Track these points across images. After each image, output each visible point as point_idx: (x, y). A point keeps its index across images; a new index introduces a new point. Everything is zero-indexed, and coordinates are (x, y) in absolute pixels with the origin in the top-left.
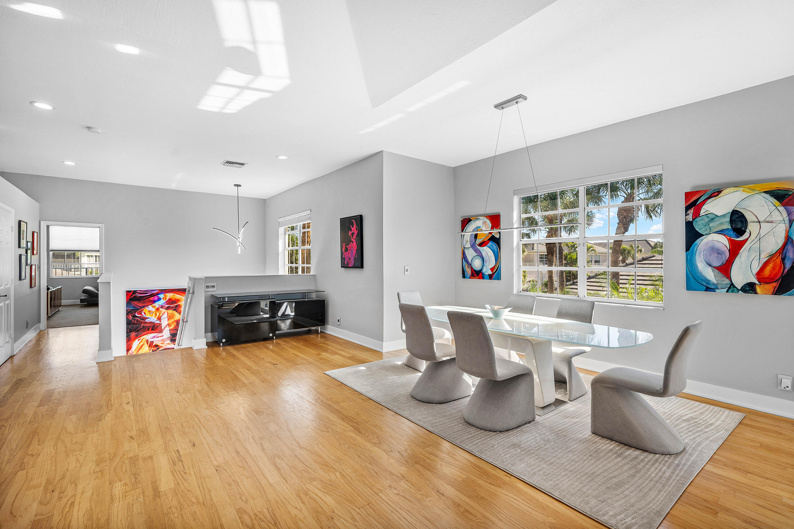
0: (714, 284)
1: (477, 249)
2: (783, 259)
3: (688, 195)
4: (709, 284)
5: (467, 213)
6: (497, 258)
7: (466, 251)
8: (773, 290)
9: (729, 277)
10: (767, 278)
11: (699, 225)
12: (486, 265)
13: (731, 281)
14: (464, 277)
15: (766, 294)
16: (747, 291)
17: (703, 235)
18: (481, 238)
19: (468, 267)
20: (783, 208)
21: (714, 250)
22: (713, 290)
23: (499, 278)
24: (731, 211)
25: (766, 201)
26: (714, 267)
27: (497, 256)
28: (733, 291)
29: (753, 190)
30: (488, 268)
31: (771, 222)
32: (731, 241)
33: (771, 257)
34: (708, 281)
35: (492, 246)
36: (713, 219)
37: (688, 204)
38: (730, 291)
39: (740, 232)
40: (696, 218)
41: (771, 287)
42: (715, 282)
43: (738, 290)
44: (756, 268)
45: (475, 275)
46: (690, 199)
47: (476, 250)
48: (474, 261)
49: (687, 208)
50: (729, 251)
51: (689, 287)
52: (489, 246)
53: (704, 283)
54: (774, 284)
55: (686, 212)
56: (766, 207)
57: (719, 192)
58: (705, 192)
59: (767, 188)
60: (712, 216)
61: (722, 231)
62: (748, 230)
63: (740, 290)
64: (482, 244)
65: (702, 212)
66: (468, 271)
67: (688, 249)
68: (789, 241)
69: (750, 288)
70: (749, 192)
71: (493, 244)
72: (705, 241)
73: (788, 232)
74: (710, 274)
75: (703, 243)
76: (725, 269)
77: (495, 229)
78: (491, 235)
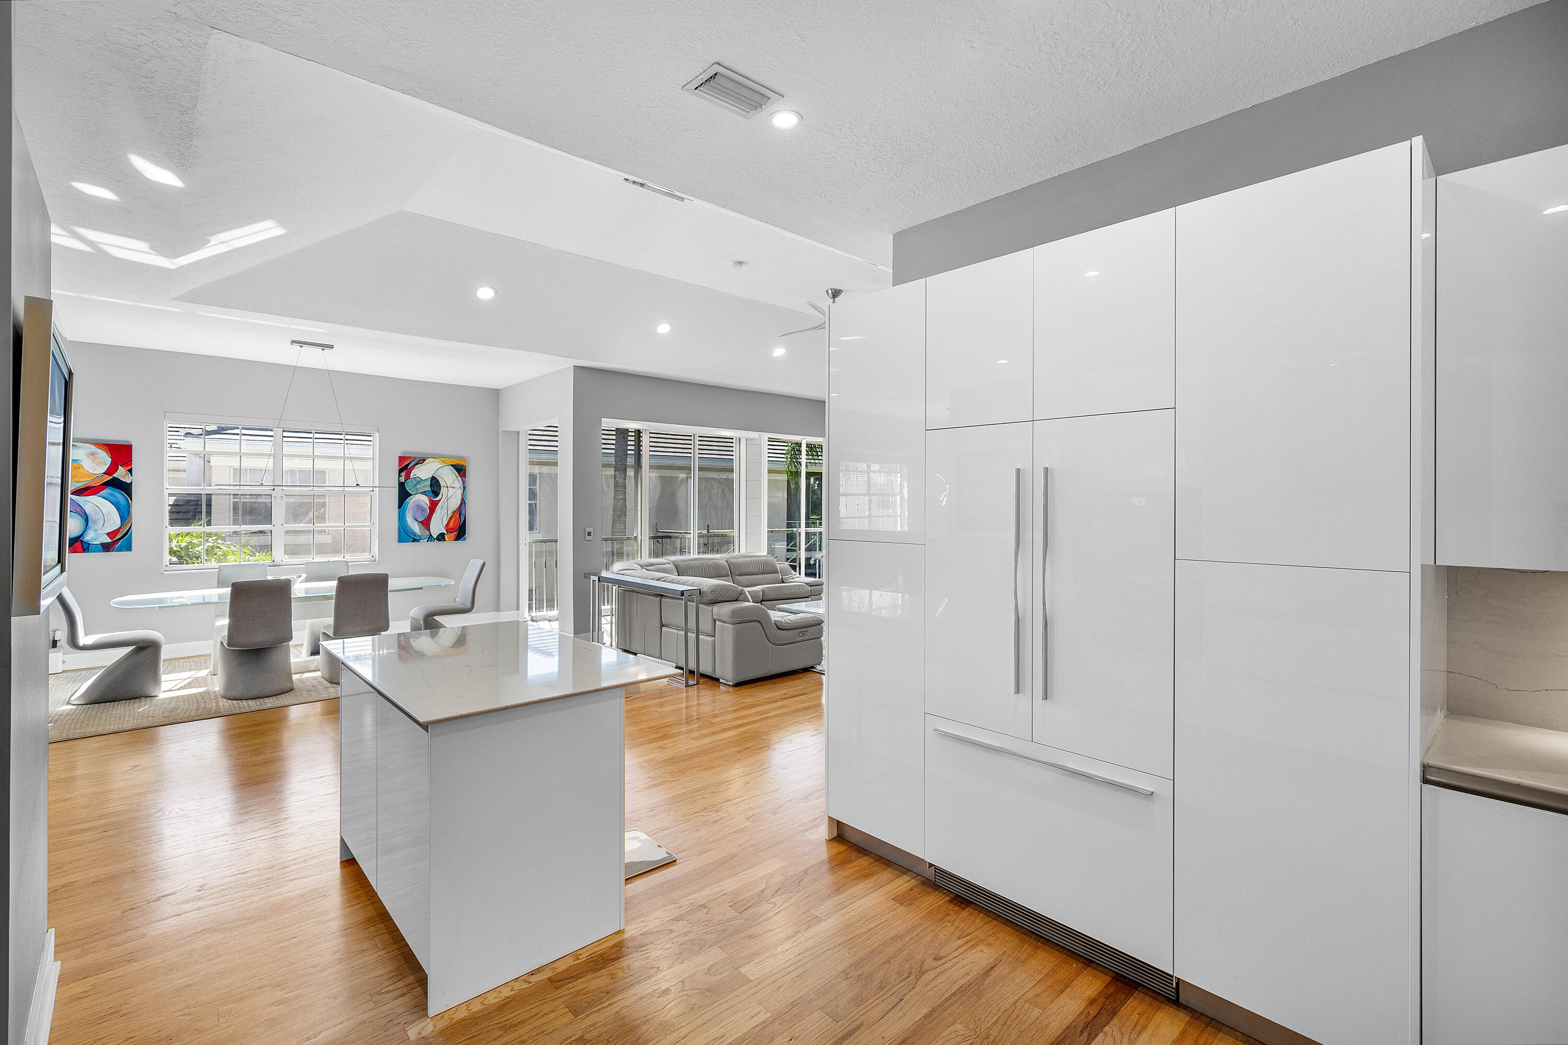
0: (418, 536)
2: (460, 515)
3: (401, 459)
4: (415, 536)
6: (125, 514)
8: (454, 538)
9: (429, 529)
10: (451, 529)
11: (409, 486)
12: (95, 528)
13: (430, 533)
15: (450, 541)
16: (440, 539)
17: (412, 495)
18: (82, 480)
20: (460, 478)
21: (419, 508)
22: (418, 541)
23: (129, 548)
24: (431, 477)
25: (452, 472)
26: (420, 522)
28: (431, 541)
29: (445, 463)
30: (99, 532)
31: (454, 488)
32: (431, 501)
33: (454, 514)
34: (415, 534)
35: (111, 495)
36: (419, 482)
37: (401, 468)
38: (429, 540)
39: (436, 493)
40: (407, 480)
41: (453, 535)
42: (420, 534)
43: (435, 539)
44: (445, 522)
46: (402, 464)
49: (401, 471)
50: (429, 508)
51: (401, 540)
52: (103, 495)
53: (412, 536)
54: (455, 533)
55: (400, 474)
56: (451, 476)
57: (424, 460)
58: (415, 458)
59: (452, 463)
60: (418, 480)
61: (424, 492)
62: (441, 493)
64: (83, 491)
65: (411, 476)
67: (400, 507)
68: (463, 502)
69: (441, 537)
70: (442, 464)
71: (114, 491)
72: (413, 499)
73: (462, 495)
74: (416, 528)
75: (411, 501)
76: (426, 523)
77: (120, 467)
78: (111, 477)
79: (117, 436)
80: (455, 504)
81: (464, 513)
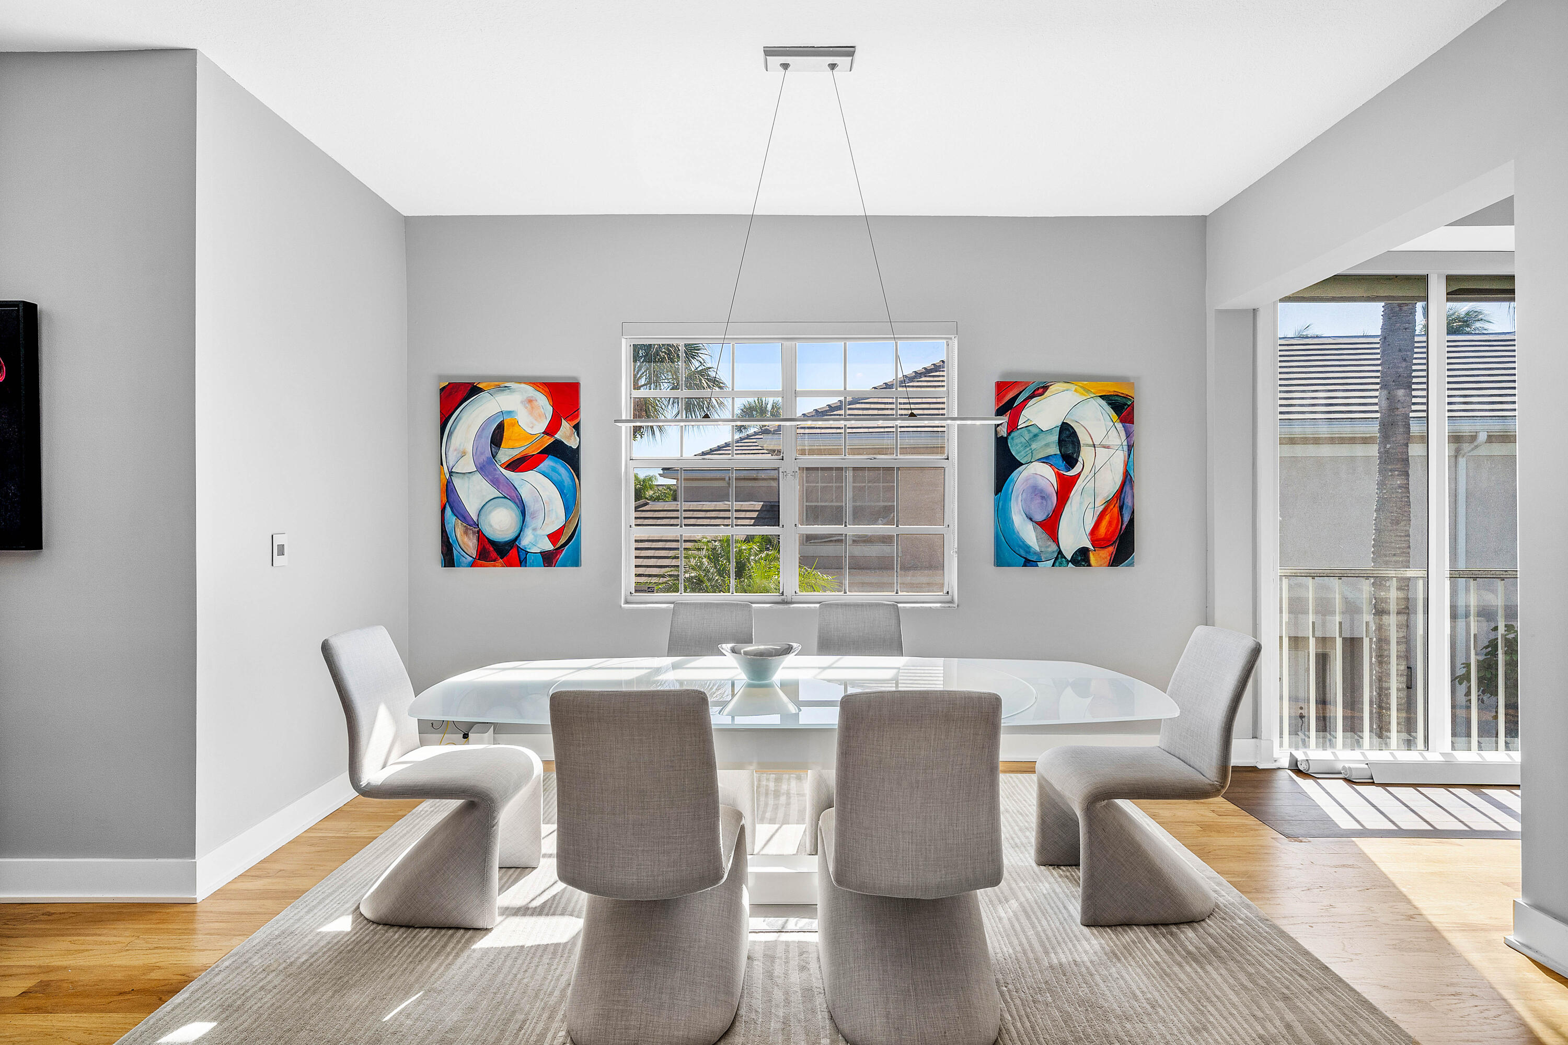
0: (1035, 553)
1: (502, 479)
2: (1121, 508)
4: (1028, 552)
5: (463, 369)
6: (571, 503)
7: (457, 482)
8: (1109, 558)
9: (1055, 539)
10: (1103, 539)
11: (1017, 445)
12: (533, 526)
13: (1059, 547)
14: (449, 558)
15: (1101, 566)
16: (1079, 562)
17: (1022, 464)
18: (517, 445)
19: (466, 533)
20: (1120, 425)
21: (1037, 492)
22: (1034, 563)
23: (575, 562)
24: (1060, 424)
25: (1103, 411)
26: (1036, 522)
27: (571, 500)
28: (1061, 564)
29: (1088, 391)
30: (539, 532)
31: (1108, 447)
32: (1059, 476)
33: (1109, 503)
34: (1027, 548)
35: (554, 469)
36: (1036, 436)
37: (1001, 405)
38: (1057, 564)
39: (1070, 460)
40: (1012, 431)
41: (1106, 554)
42: (1038, 549)
43: (1067, 562)
44: (1090, 523)
45: (494, 554)
46: (1004, 396)
47: (496, 482)
48: (490, 512)
49: (1000, 412)
50: (1057, 493)
51: (1000, 561)
52: (543, 469)
53: (1023, 553)
54: (1111, 549)
55: (998, 418)
56: (1103, 421)
57: (1045, 388)
58: (1027, 384)
59: (1104, 391)
60: (1035, 431)
61: (1047, 457)
62: (1080, 459)
63: (1070, 561)
64: (520, 464)
65: (1022, 423)
66: (468, 544)
67: (999, 488)
68: (1127, 479)
69: (1081, 558)
70: (1085, 395)
71: (556, 463)
72: (1024, 474)
73: (1126, 465)
74: (1030, 536)
75: (1021, 478)
76: (1050, 526)
77: (563, 420)
78: (552, 440)
79: (559, 371)
80: (1109, 483)
81: (1130, 504)
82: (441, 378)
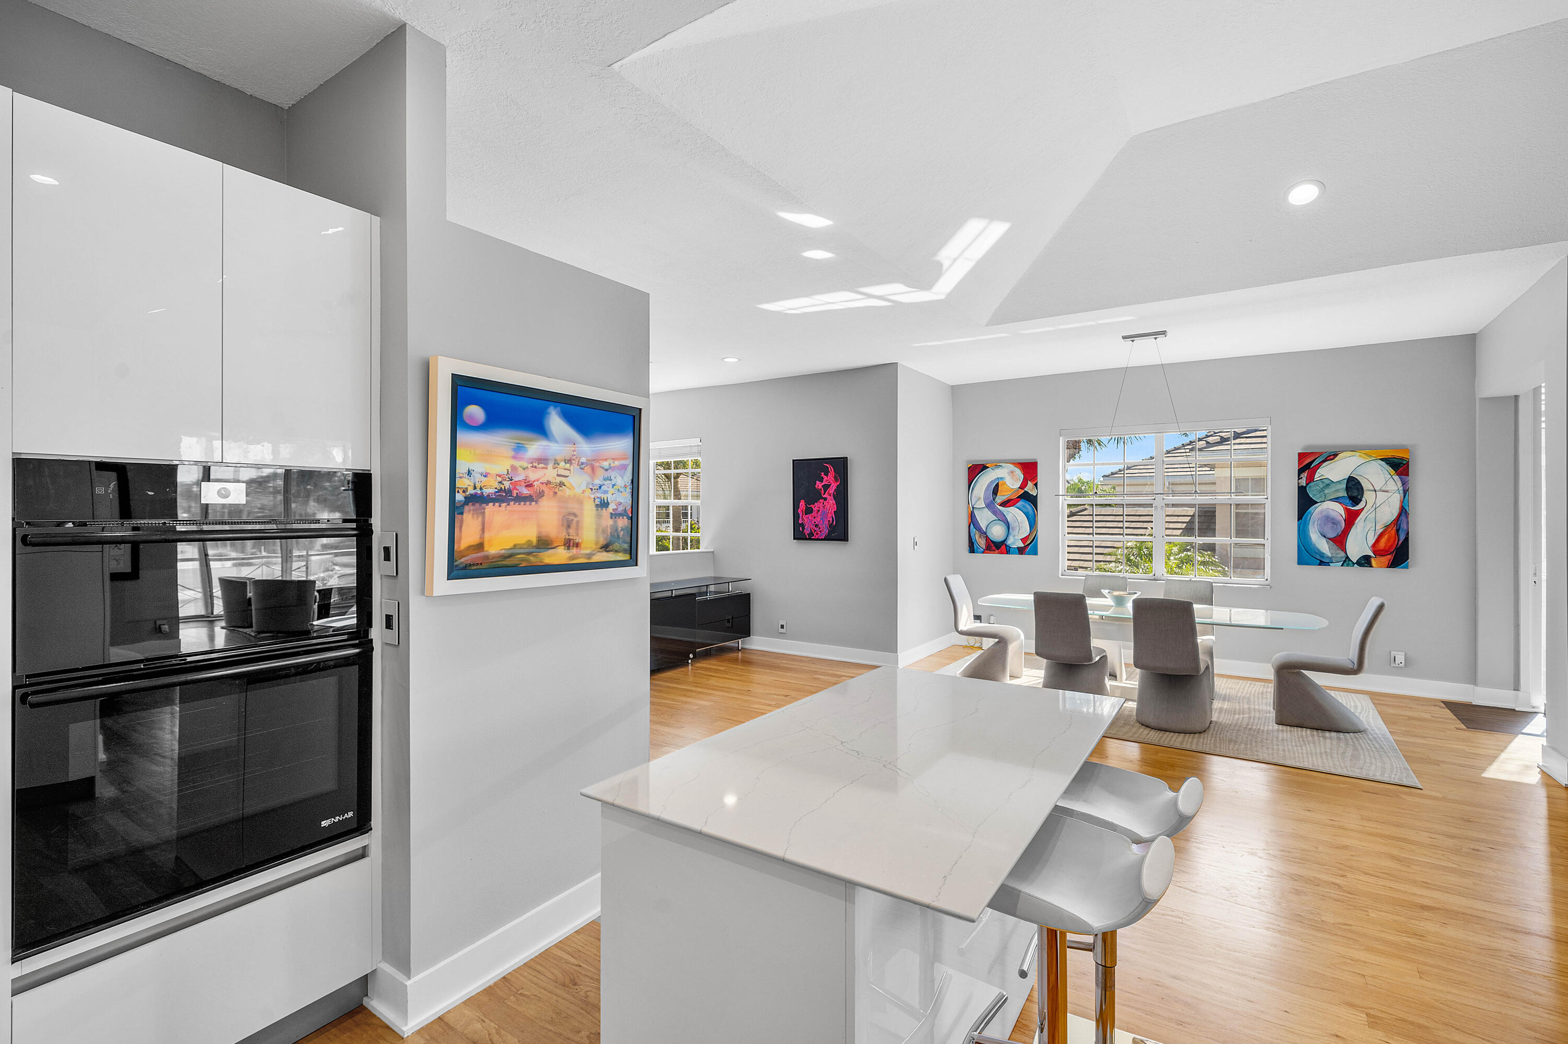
0: (1328, 557)
1: (998, 511)
2: (1398, 531)
3: (1302, 456)
4: (1323, 557)
5: (979, 457)
6: (1033, 523)
7: (976, 512)
8: (1388, 562)
9: (1344, 550)
10: (1383, 550)
11: (1313, 491)
12: (1014, 534)
13: (1346, 554)
14: (972, 550)
15: (1381, 567)
16: (1363, 564)
17: (1318, 503)
18: (1006, 494)
19: (980, 537)
20: (1397, 477)
21: (1328, 519)
22: (1327, 564)
23: (1035, 553)
24: (1347, 477)
25: (1382, 468)
26: (1329, 539)
27: (1033, 522)
28: (1348, 565)
29: (1370, 456)
30: (1016, 537)
31: (1387, 491)
32: (1347, 510)
33: (1387, 527)
34: (1322, 555)
35: (1024, 506)
36: (1328, 485)
37: (1301, 467)
38: (1345, 564)
39: (1356, 500)
40: (1310, 482)
41: (1386, 559)
42: (1330, 555)
43: (1354, 564)
44: (1371, 540)
45: (994, 548)
46: (1302, 462)
47: (995, 512)
48: (992, 527)
49: (1301, 471)
50: (1345, 521)
51: (1301, 561)
52: (1019, 506)
53: (1318, 557)
54: (1389, 557)
55: (1299, 475)
56: (1382, 475)
57: (1336, 455)
58: (1321, 454)
59: (1383, 456)
60: (1327, 482)
61: (1337, 498)
62: (1363, 499)
63: (1355, 563)
64: (1005, 504)
65: (1317, 477)
66: (982, 543)
67: (1300, 518)
68: (1403, 512)
69: (1365, 561)
70: (1365, 458)
71: (1025, 503)
72: (1319, 509)
73: (1402, 502)
74: (1324, 547)
75: (1317, 511)
76: (1340, 541)
77: (1029, 482)
78: (1023, 491)
79: (1027, 457)
80: (1389, 513)
81: (1405, 528)
82: (968, 462)
